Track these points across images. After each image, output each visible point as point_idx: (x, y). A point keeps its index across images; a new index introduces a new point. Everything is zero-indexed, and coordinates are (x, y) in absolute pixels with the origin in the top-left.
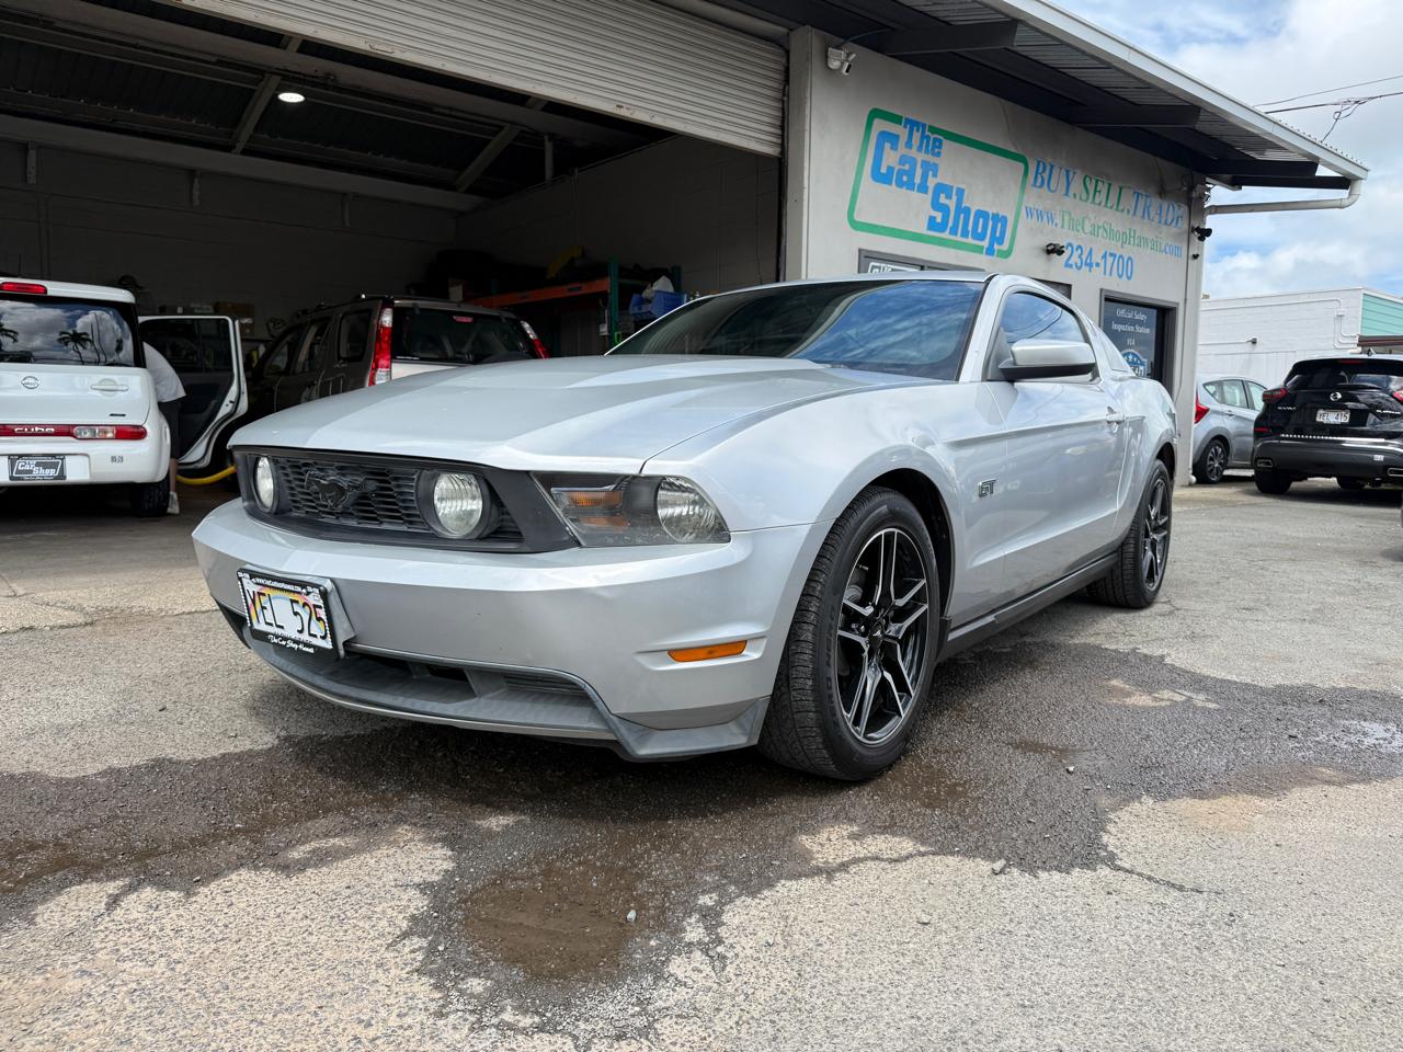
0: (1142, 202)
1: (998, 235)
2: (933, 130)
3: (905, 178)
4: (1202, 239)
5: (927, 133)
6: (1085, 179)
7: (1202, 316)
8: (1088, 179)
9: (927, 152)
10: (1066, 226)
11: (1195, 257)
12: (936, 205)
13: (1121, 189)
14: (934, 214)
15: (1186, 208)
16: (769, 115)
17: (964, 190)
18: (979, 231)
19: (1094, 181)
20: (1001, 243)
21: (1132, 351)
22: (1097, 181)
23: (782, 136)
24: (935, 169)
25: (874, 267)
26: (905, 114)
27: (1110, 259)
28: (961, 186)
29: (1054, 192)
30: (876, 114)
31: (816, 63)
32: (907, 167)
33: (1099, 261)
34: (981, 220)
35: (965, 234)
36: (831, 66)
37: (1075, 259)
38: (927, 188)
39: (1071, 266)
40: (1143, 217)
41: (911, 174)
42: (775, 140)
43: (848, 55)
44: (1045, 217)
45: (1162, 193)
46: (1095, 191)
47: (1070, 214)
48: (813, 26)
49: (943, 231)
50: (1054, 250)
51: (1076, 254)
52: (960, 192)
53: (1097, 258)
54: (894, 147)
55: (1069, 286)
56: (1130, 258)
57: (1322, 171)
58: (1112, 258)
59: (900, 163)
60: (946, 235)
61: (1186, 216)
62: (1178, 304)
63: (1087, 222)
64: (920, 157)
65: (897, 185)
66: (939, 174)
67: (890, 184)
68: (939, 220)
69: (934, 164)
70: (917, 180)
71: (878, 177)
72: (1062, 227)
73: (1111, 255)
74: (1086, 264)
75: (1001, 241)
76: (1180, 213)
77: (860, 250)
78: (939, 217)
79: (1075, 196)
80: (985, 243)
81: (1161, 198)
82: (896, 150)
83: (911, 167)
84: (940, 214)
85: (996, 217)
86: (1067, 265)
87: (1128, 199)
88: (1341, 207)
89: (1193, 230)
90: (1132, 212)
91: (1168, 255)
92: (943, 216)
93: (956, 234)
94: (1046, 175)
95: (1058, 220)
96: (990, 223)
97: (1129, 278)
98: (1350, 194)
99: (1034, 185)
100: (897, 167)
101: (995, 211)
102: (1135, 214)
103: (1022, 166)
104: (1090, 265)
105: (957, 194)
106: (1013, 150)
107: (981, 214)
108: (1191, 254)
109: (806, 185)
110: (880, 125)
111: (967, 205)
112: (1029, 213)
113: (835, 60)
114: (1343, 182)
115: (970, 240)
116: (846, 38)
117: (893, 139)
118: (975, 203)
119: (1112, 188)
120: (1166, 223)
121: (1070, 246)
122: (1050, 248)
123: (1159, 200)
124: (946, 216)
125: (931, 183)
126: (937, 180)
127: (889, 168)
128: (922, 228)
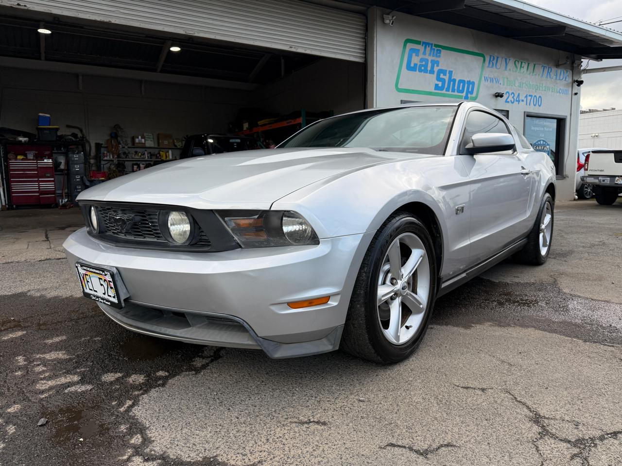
0: (546, 70)
1: (470, 90)
2: (436, 46)
3: (423, 68)
4: (579, 85)
5: (433, 47)
6: (515, 62)
7: (579, 121)
8: (517, 62)
9: (433, 56)
10: (506, 84)
11: (576, 94)
12: (438, 79)
13: (535, 65)
14: (438, 83)
15: (571, 72)
16: (359, 45)
17: (452, 72)
18: (461, 89)
19: (520, 63)
21: (542, 139)
22: (522, 62)
23: (366, 54)
24: (438, 63)
26: (423, 40)
27: (529, 98)
28: (451, 70)
29: (499, 69)
30: (408, 41)
31: (379, 22)
32: (424, 63)
33: (523, 98)
34: (461, 84)
35: (453, 91)
36: (385, 22)
37: (510, 99)
38: (434, 71)
39: (508, 102)
40: (547, 77)
41: (426, 66)
42: (362, 56)
43: (393, 17)
44: (494, 81)
45: (557, 65)
46: (521, 67)
47: (507, 79)
48: (377, 6)
49: (443, 90)
50: (499, 95)
51: (511, 96)
52: (451, 72)
53: (522, 97)
54: (417, 55)
55: (508, 111)
56: (540, 97)
58: (530, 97)
59: (420, 62)
60: (444, 92)
61: (571, 75)
62: (566, 116)
63: (517, 82)
64: (430, 58)
65: (419, 71)
66: (440, 65)
67: (416, 71)
68: (440, 85)
69: (437, 61)
70: (429, 69)
71: (409, 68)
72: (503, 85)
73: (530, 96)
74: (516, 101)
75: (472, 93)
76: (567, 74)
77: (401, 101)
78: (440, 84)
79: (510, 69)
80: (464, 94)
81: (557, 67)
82: (418, 56)
83: (425, 63)
84: (441, 83)
85: (469, 82)
86: (507, 102)
87: (539, 69)
89: (574, 81)
90: (541, 75)
91: (561, 94)
92: (442, 84)
93: (449, 91)
94: (494, 62)
95: (501, 82)
96: (466, 85)
97: (540, 106)
99: (489, 66)
100: (419, 64)
101: (468, 80)
103: (482, 58)
104: (519, 101)
105: (449, 73)
106: (477, 51)
107: (461, 81)
108: (573, 93)
109: (375, 74)
110: (410, 46)
111: (454, 78)
112: (486, 79)
113: (387, 20)
115: (456, 93)
116: (393, 9)
117: (417, 52)
118: (457, 77)
119: (530, 65)
120: (560, 80)
121: (507, 92)
122: (496, 95)
123: (556, 69)
124: (444, 84)
125: (436, 69)
126: (439, 68)
127: (415, 64)
128: (432, 89)
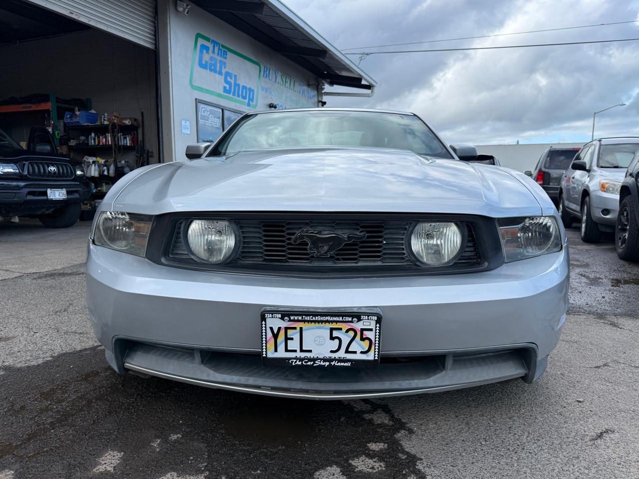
0: (302, 88)
1: (251, 97)
2: (223, 46)
4: (323, 106)
6: (281, 76)
8: (283, 76)
9: (221, 56)
10: (276, 96)
12: (226, 81)
13: (294, 82)
14: (226, 85)
15: (317, 92)
16: (149, 29)
17: (237, 76)
18: (244, 95)
19: (285, 78)
20: (252, 101)
23: (155, 40)
24: (225, 64)
25: (202, 107)
26: (211, 38)
28: (236, 74)
29: (271, 80)
30: (198, 36)
32: (213, 62)
34: (244, 90)
35: (238, 96)
36: (179, 10)
38: (222, 73)
40: (302, 94)
41: (215, 66)
42: (152, 41)
43: (187, 6)
44: (268, 91)
45: (309, 85)
46: (286, 82)
47: (277, 91)
49: (230, 94)
50: (273, 106)
52: (235, 76)
54: (208, 52)
57: (363, 82)
59: (210, 60)
60: (231, 95)
61: (317, 96)
63: (283, 95)
64: (219, 58)
65: (210, 70)
66: (227, 67)
67: (207, 69)
68: (228, 88)
69: (224, 62)
70: (218, 69)
71: (201, 65)
76: (314, 94)
77: (196, 99)
79: (278, 83)
80: (247, 101)
82: (208, 54)
83: (215, 62)
84: (228, 86)
85: (250, 89)
87: (297, 87)
88: (369, 97)
90: (298, 92)
93: (235, 96)
94: (268, 72)
95: (273, 93)
96: (248, 92)
98: (372, 92)
99: (264, 76)
100: (209, 62)
101: (249, 87)
102: (300, 93)
103: (259, 67)
106: (255, 60)
107: (244, 87)
109: (170, 66)
110: (201, 41)
111: (239, 83)
112: (262, 89)
113: (180, 7)
114: (369, 87)
115: (240, 99)
117: (207, 49)
118: (242, 82)
119: (291, 81)
120: (310, 98)
121: (278, 104)
122: (271, 105)
123: (308, 88)
124: (230, 87)
125: (224, 71)
126: (226, 70)
127: (206, 62)
128: (221, 91)
